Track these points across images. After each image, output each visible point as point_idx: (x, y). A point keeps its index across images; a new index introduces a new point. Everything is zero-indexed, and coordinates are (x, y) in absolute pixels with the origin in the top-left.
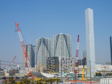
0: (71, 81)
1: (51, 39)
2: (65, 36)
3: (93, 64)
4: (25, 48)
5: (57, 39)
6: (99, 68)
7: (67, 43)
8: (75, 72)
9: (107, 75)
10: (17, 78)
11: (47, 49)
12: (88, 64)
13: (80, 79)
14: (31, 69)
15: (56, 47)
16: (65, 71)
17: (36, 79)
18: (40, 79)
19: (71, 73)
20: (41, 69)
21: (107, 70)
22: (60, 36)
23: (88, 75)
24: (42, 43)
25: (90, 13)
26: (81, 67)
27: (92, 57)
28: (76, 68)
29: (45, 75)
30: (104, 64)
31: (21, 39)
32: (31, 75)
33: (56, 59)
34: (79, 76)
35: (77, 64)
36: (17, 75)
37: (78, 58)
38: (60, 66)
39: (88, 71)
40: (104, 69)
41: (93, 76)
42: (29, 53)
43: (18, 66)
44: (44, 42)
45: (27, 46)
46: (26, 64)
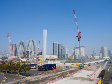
0: (35, 62)
1: (26, 43)
2: (33, 41)
3: (45, 55)
4: (12, 46)
5: (29, 42)
6: (48, 56)
7: (34, 45)
8: (37, 58)
9: (51, 59)
10: (6, 61)
11: (24, 47)
12: (43, 54)
13: (39, 61)
14: (14, 57)
15: (28, 46)
16: (32, 57)
17: (17, 62)
18: (19, 61)
19: (35, 58)
20: (20, 56)
21: (51, 57)
22: (30, 41)
23: (43, 60)
24: (21, 44)
25: (45, 31)
26: (40, 56)
27: (45, 51)
28: (38, 56)
29: (22, 59)
30: (50, 55)
31: (10, 41)
32: (14, 59)
33: (28, 52)
34: (38, 60)
35: (38, 55)
36: (6, 59)
37: (38, 52)
38: (30, 55)
39: (43, 58)
40: (50, 57)
41: (45, 60)
42: (14, 49)
43: (7, 55)
44: (22, 43)
45: (13, 45)
46: (12, 54)
